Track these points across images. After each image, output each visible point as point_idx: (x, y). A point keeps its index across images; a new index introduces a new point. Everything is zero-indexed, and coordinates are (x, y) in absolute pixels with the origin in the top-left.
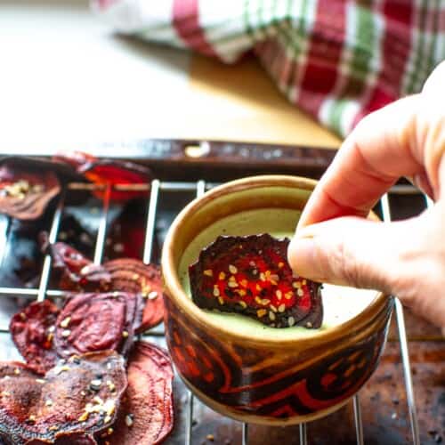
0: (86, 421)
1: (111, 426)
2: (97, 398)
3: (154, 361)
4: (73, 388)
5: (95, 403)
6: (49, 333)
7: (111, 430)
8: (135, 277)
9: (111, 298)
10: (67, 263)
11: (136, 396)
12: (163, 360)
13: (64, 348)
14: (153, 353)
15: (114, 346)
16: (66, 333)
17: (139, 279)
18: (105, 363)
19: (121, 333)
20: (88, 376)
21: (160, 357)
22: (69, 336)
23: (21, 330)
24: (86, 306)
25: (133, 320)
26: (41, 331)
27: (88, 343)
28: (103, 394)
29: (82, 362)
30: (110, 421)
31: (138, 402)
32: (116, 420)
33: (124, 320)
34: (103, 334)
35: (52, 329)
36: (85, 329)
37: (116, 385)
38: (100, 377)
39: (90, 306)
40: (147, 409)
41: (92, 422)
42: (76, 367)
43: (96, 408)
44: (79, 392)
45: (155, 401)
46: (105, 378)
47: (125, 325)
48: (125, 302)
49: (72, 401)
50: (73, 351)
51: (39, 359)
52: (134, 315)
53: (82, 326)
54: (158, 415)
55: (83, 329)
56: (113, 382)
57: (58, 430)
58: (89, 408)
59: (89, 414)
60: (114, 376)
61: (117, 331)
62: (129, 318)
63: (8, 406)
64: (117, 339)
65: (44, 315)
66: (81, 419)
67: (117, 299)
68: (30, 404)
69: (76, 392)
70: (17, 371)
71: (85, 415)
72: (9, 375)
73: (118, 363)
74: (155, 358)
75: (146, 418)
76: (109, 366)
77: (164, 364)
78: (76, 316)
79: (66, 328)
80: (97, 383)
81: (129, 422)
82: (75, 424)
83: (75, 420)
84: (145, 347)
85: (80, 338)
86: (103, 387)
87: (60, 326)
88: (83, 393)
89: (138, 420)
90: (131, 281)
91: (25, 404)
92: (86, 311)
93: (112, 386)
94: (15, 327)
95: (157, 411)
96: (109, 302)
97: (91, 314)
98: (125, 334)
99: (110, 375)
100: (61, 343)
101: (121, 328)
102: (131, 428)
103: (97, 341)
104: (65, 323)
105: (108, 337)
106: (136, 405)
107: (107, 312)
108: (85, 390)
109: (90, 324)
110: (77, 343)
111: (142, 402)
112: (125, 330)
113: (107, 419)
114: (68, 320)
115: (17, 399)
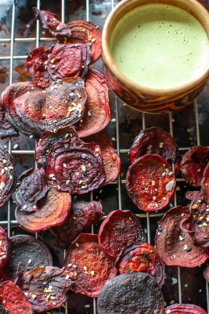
0: (70, 117)
1: (82, 119)
2: (73, 103)
3: (98, 80)
4: (61, 99)
5: (73, 106)
6: (45, 65)
7: (82, 121)
8: (84, 30)
9: (74, 47)
10: (48, 26)
11: (91, 101)
12: (102, 81)
13: (54, 74)
14: (98, 76)
15: (78, 74)
16: (54, 66)
17: (85, 31)
18: (75, 83)
19: (81, 67)
20: (67, 91)
21: (101, 79)
22: (55, 68)
23: (31, 65)
24: (62, 52)
25: (86, 59)
26: (41, 63)
27: (65, 72)
28: (75, 100)
29: (64, 83)
30: (81, 117)
31: (92, 104)
32: (83, 116)
33: (82, 59)
34: (72, 67)
35: (46, 63)
36: (63, 64)
37: (81, 95)
38: (73, 91)
39: (64, 52)
40: (97, 108)
41: (72, 117)
42: (61, 86)
43: (74, 109)
44: (64, 102)
45: (101, 105)
46: (75, 91)
47: (83, 62)
48: (81, 49)
49: (62, 107)
50: (58, 76)
51: (41, 79)
52: (86, 56)
53: (61, 62)
54: (103, 111)
55: (62, 64)
56: (79, 94)
57: (57, 122)
58: (70, 109)
59: (71, 112)
60: (80, 90)
61: (79, 66)
62: (84, 58)
63: (32, 112)
64: (79, 70)
65: (41, 54)
66: (67, 116)
67: (77, 48)
68: (41, 107)
69: (63, 101)
70: (32, 88)
71: (69, 113)
72: (29, 91)
73: (81, 84)
74: (99, 79)
75: (97, 112)
76: (77, 85)
77: (103, 83)
78: (58, 57)
79: (53, 64)
80: (72, 94)
81: (89, 114)
82: (65, 119)
83: (64, 116)
84: (93, 72)
85: (61, 69)
86: (75, 97)
87: (50, 62)
88: (66, 102)
89: (94, 113)
90: (82, 32)
91: (39, 109)
92: (62, 54)
93: (80, 96)
94: (28, 64)
95: (102, 109)
96: (73, 49)
97: (65, 56)
98: (83, 67)
99: (78, 89)
100: (52, 71)
101: (81, 64)
102: (90, 117)
103: (69, 71)
104: (52, 61)
105: (75, 69)
106: (92, 105)
107: (73, 55)
108: (67, 100)
109: (65, 61)
110: (59, 71)
111: (94, 104)
112: (83, 65)
113: (80, 116)
114: (54, 59)
115: (36, 107)
